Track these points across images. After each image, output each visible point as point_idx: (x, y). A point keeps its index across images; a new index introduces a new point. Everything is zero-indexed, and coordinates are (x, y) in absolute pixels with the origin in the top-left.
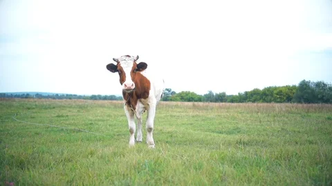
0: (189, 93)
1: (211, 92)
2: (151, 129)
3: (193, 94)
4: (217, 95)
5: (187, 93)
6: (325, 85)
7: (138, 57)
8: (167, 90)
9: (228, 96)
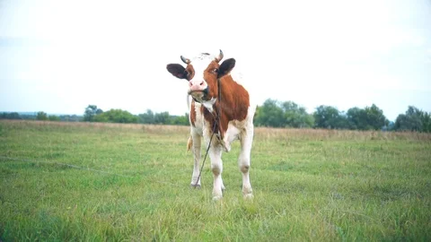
0: (120, 111)
1: (149, 112)
2: (247, 168)
3: (125, 113)
4: (157, 115)
5: (118, 112)
6: (295, 105)
7: (221, 56)
8: (90, 107)
9: (171, 117)
